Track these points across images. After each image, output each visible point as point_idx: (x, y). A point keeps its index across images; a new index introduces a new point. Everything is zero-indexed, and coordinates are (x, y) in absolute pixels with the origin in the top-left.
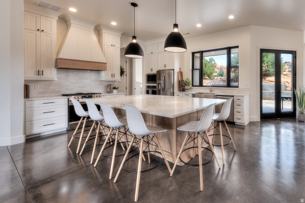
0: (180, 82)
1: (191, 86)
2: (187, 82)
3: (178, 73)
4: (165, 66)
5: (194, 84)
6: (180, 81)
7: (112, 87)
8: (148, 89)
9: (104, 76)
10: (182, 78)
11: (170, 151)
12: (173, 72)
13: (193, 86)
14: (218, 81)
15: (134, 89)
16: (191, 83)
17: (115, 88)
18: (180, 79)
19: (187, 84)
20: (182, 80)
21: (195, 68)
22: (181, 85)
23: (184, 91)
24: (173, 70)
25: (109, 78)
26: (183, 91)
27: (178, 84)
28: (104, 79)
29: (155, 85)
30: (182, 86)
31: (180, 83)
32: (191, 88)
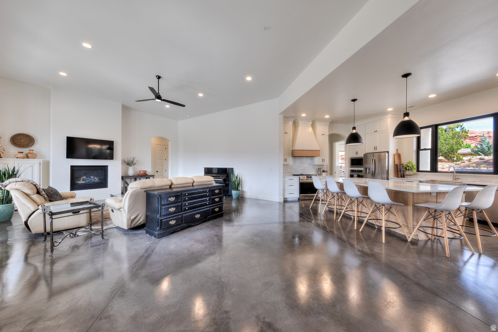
1: (415, 171)
2: (409, 166)
3: (394, 155)
4: (375, 148)
5: (421, 169)
6: (397, 165)
7: (322, 170)
8: (352, 174)
9: (317, 161)
10: (400, 162)
11: (405, 224)
12: (387, 154)
13: (418, 171)
14: (474, 165)
15: (334, 173)
16: (415, 167)
17: (324, 171)
18: (397, 163)
19: (409, 168)
20: (401, 164)
21: (422, 147)
22: (398, 170)
23: (404, 177)
24: (388, 152)
25: (321, 163)
26: (401, 177)
28: (317, 164)
29: (362, 169)
30: (401, 171)
31: (398, 167)
32: (414, 174)
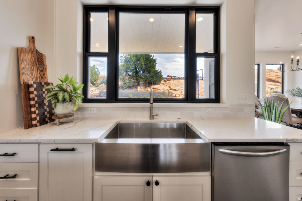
0: (31, 89)
1: (79, 101)
2: (65, 91)
3: (19, 51)
6: (28, 86)
13: (86, 100)
18: (28, 79)
19: (67, 96)
22: (32, 103)
27: (19, 96)
30: (41, 105)
31: (30, 93)
32: (79, 109)
